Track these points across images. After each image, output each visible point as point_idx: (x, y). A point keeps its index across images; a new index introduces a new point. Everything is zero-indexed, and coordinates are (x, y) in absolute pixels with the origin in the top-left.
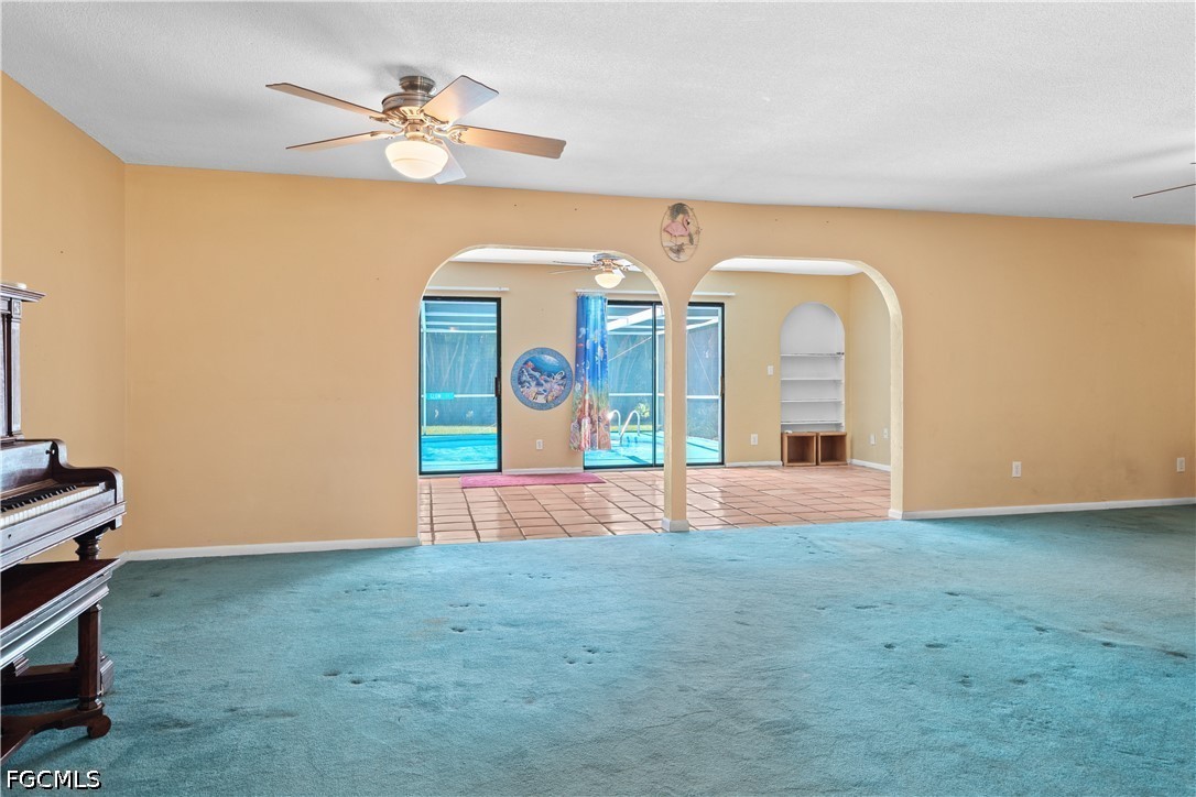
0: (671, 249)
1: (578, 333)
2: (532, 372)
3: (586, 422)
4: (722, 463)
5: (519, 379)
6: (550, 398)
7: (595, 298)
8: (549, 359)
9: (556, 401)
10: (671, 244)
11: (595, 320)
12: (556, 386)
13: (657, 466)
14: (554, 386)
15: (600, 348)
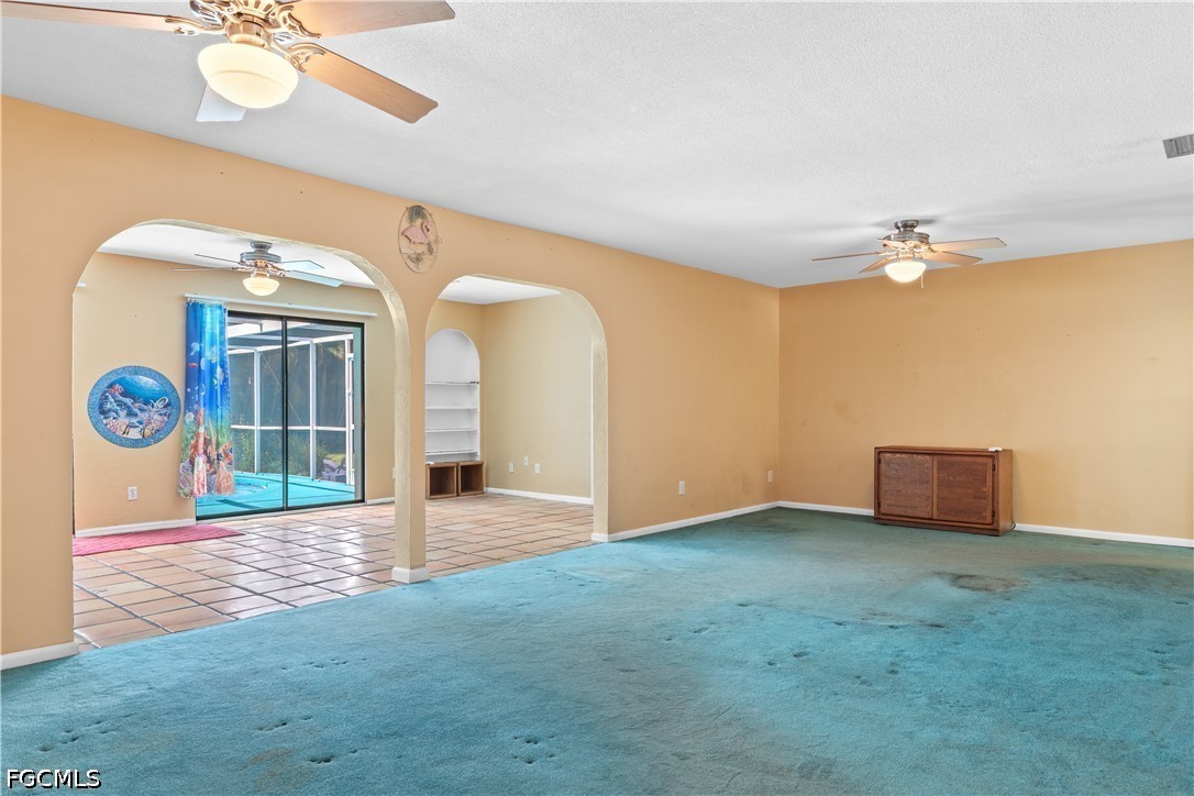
0: (409, 257)
1: (188, 349)
2: (121, 398)
3: (200, 461)
4: (363, 501)
5: (101, 407)
6: (147, 432)
7: (211, 306)
8: (146, 382)
9: (158, 436)
10: (410, 252)
11: (213, 335)
12: (156, 417)
13: (289, 509)
14: (154, 416)
15: (219, 370)
